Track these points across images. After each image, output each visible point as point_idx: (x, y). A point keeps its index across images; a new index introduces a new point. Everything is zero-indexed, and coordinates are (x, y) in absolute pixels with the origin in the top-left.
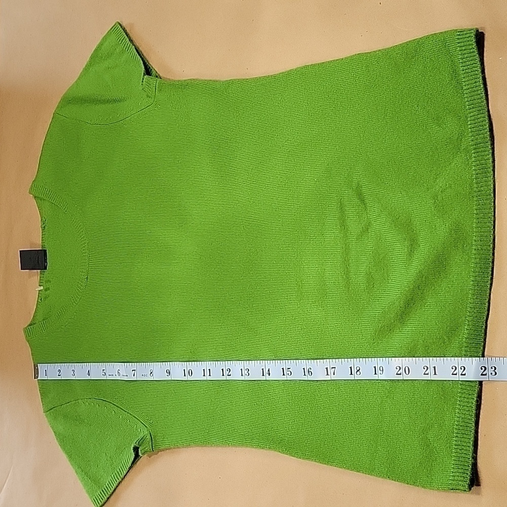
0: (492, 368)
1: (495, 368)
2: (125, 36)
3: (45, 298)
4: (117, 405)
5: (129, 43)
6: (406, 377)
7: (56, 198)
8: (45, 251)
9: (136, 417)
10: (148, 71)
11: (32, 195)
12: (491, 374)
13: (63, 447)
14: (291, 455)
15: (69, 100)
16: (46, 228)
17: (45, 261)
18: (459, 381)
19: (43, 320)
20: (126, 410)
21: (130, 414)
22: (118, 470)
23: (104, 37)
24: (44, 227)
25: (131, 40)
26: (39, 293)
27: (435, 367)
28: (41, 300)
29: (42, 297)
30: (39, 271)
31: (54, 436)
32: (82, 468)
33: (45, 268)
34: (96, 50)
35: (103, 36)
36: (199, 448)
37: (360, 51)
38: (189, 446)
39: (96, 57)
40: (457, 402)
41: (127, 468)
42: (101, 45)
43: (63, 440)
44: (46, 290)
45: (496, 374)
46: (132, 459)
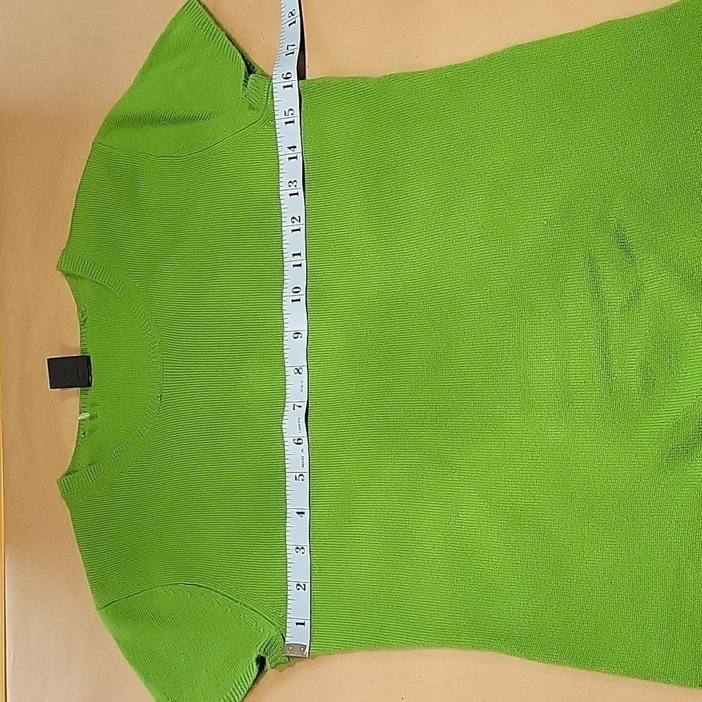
2: (208, 16)
3: (91, 431)
4: (221, 591)
5: (216, 27)
7: (103, 274)
8: (88, 358)
9: (256, 609)
10: (250, 69)
11: (60, 272)
13: (133, 662)
14: (528, 657)
15: (119, 122)
16: (87, 322)
17: (90, 374)
19: (90, 465)
20: (237, 600)
21: (245, 605)
22: (229, 694)
23: (173, 19)
24: (85, 321)
25: (217, 23)
26: (79, 424)
28: (84, 434)
29: (85, 431)
30: (79, 389)
31: (117, 647)
32: (168, 694)
33: (89, 385)
34: (160, 42)
35: (171, 19)
36: (364, 654)
37: (609, 18)
38: (349, 650)
39: (161, 52)
41: (245, 690)
42: (168, 31)
43: (133, 653)
44: (91, 418)
46: (254, 675)
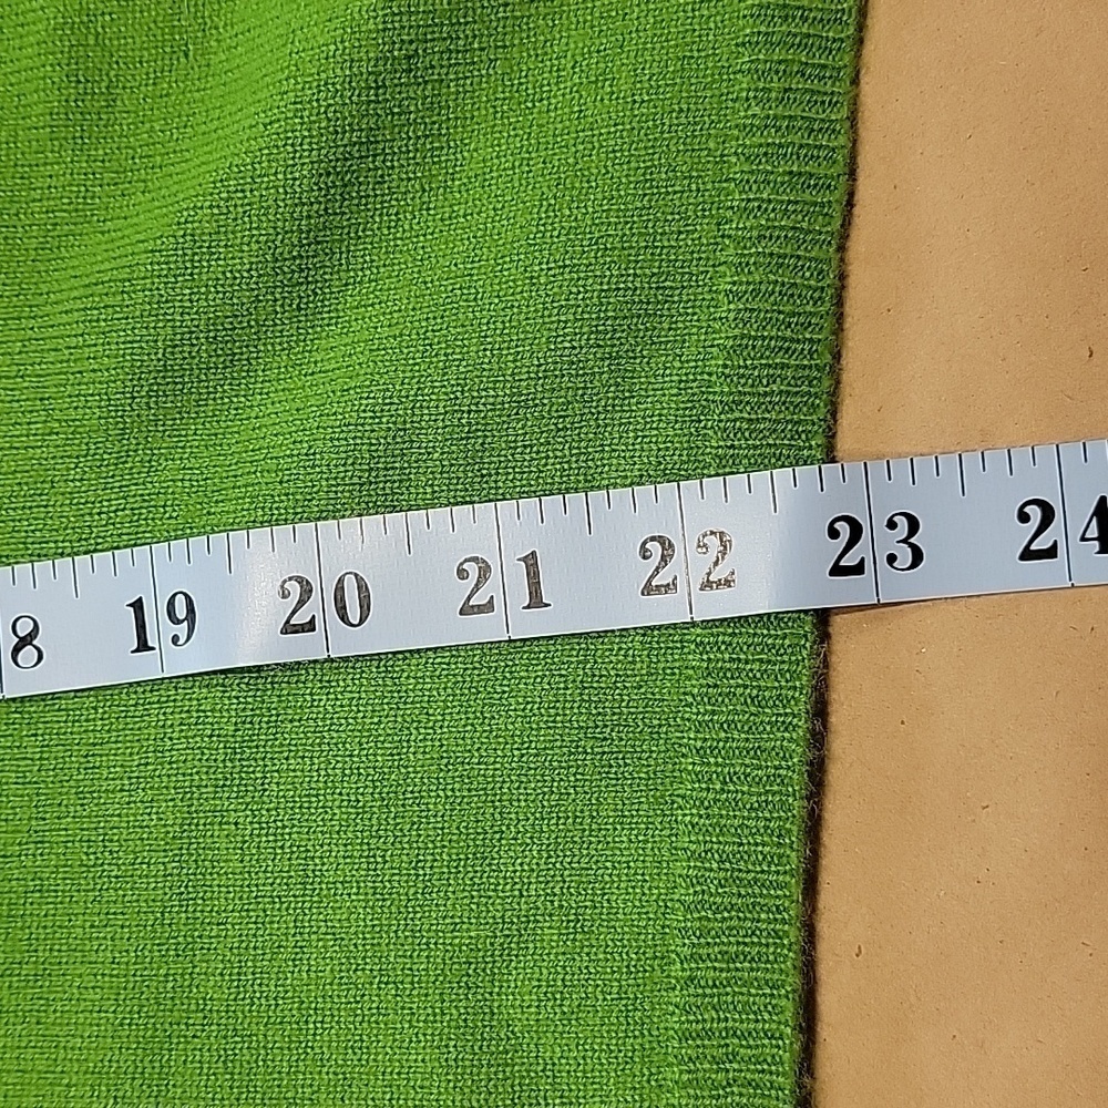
0: (892, 525)
1: (914, 525)
6: (347, 642)
12: (892, 559)
18: (694, 624)
27: (531, 561)
40: (687, 763)
45: (918, 556)
